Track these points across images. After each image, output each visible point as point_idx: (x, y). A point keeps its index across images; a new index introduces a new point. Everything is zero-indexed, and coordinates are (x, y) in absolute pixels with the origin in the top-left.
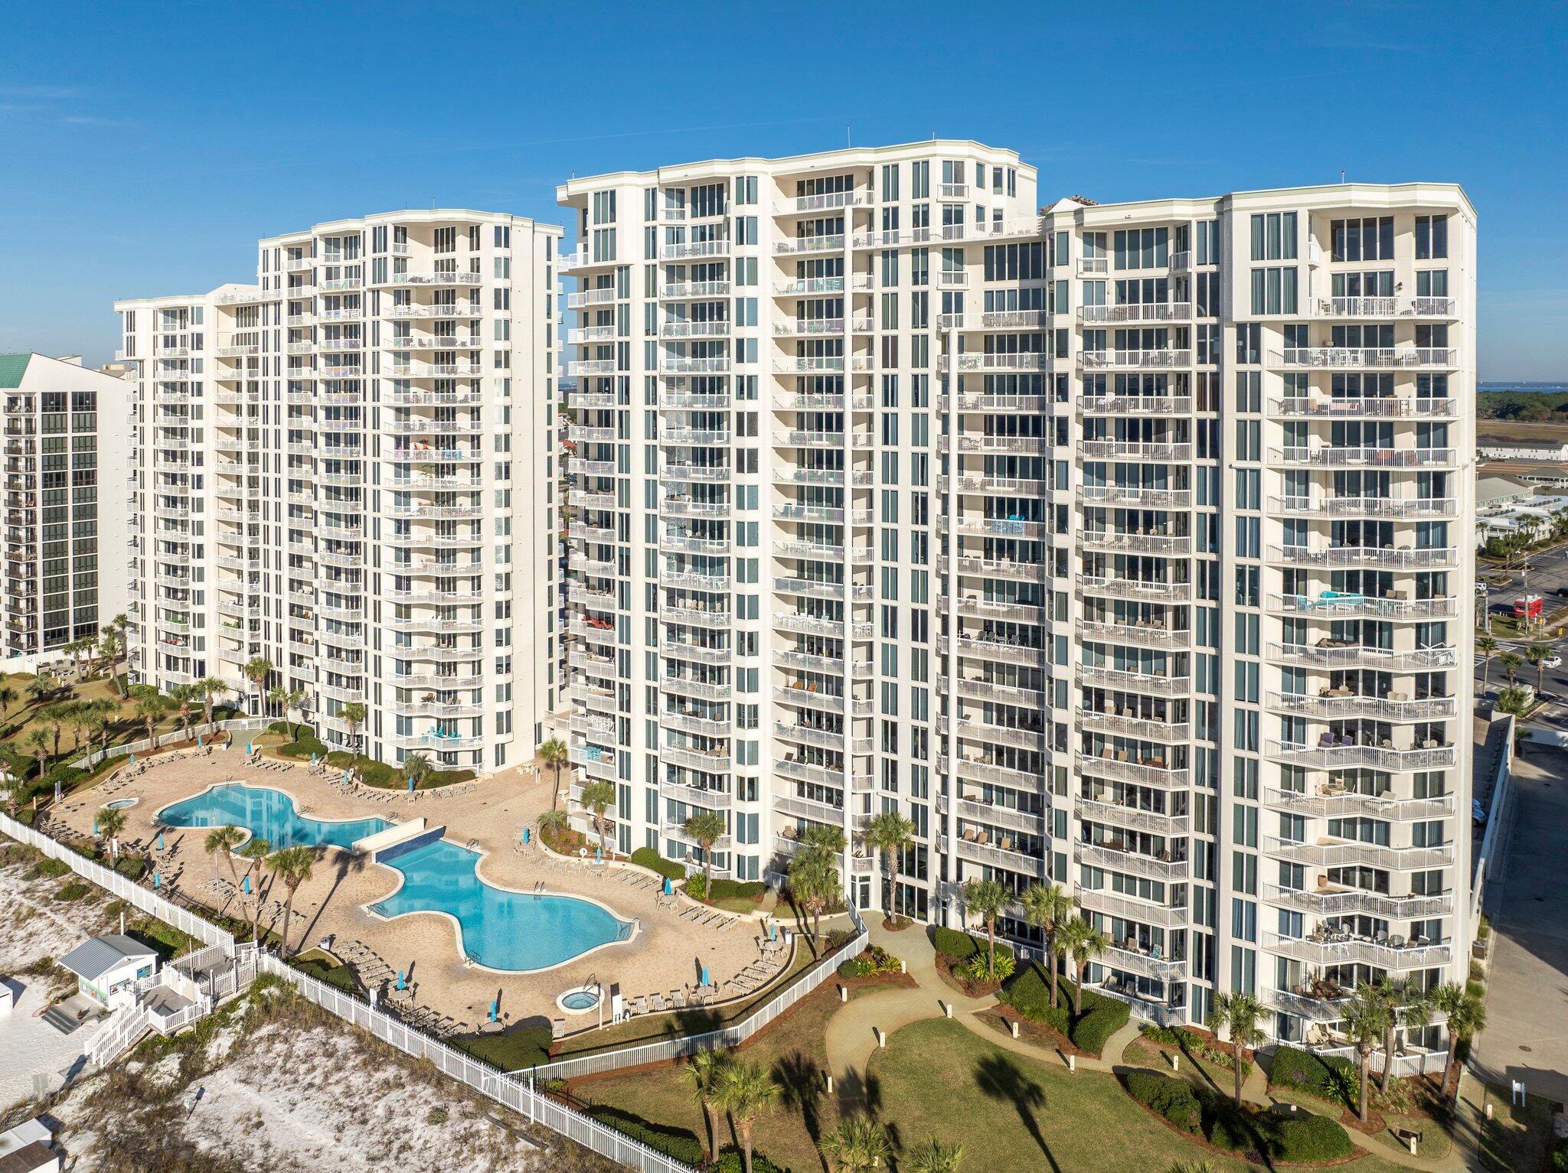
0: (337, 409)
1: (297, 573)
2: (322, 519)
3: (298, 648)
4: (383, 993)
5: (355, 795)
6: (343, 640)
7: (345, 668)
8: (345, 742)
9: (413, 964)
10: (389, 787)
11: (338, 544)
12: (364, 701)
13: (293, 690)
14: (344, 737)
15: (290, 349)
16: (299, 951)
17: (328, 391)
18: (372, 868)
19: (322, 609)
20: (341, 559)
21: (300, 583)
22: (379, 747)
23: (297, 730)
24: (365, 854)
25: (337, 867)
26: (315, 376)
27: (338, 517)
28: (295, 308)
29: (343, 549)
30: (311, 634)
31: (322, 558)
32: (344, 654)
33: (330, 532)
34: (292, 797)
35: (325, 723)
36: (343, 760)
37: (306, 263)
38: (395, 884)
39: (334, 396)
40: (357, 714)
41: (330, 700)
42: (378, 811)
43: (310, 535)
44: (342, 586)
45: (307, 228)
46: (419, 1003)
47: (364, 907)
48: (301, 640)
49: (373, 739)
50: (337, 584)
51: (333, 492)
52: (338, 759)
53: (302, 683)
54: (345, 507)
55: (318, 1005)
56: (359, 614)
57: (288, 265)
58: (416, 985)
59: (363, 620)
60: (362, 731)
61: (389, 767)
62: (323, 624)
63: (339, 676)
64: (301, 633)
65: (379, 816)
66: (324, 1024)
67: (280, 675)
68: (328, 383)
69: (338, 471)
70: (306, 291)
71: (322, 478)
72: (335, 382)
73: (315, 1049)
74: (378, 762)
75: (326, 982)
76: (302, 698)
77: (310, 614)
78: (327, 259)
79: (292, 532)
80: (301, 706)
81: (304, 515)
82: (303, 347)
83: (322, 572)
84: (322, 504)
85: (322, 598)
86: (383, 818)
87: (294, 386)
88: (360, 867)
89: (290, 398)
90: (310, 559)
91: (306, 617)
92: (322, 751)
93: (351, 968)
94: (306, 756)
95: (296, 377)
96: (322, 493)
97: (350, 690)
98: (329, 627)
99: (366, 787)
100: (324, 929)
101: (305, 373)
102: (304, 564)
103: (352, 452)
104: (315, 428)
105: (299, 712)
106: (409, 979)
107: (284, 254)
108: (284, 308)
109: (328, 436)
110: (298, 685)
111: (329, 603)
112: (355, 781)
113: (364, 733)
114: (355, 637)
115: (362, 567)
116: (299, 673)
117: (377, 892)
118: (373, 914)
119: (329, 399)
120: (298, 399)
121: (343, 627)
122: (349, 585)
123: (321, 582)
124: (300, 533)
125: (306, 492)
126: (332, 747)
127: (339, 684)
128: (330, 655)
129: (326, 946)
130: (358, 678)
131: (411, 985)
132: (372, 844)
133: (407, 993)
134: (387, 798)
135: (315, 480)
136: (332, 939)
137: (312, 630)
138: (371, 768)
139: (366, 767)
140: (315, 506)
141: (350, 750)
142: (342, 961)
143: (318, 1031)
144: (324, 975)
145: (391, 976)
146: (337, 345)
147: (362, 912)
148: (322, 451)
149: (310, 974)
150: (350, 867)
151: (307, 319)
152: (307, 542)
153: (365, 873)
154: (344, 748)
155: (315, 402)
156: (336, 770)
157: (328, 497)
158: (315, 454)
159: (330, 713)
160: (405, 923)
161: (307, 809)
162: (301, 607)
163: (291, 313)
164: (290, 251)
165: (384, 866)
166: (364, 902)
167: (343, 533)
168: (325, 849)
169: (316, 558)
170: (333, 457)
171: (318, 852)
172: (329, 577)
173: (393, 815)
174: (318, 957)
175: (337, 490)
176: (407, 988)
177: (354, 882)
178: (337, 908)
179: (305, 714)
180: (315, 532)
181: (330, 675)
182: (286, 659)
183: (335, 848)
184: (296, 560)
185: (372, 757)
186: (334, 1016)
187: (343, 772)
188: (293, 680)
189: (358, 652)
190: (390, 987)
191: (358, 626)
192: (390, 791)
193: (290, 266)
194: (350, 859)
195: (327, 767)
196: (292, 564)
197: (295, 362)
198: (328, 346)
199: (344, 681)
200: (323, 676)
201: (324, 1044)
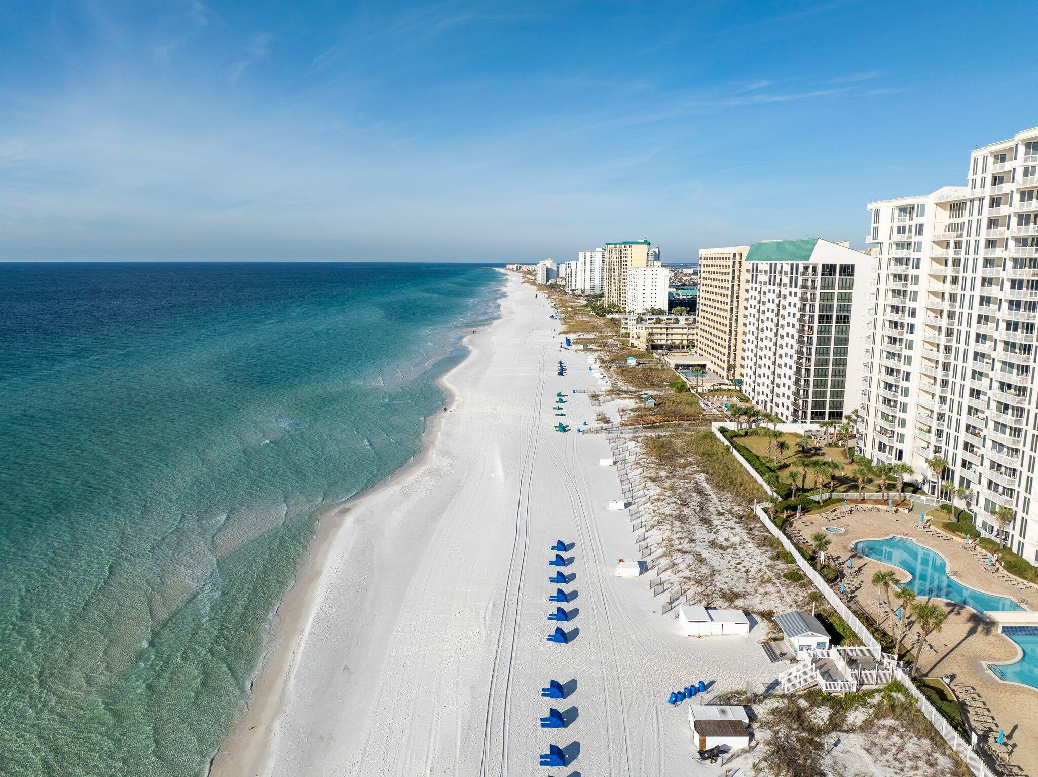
0: (1021, 282)
1: (974, 403)
2: (998, 366)
3: (968, 456)
4: (984, 738)
5: (995, 575)
6: (1004, 459)
7: (1003, 480)
8: (995, 533)
9: (1016, 727)
10: (1025, 578)
11: (1009, 386)
12: (1013, 507)
13: (961, 484)
14: (995, 529)
15: (988, 234)
16: (926, 675)
17: (1015, 267)
18: (997, 636)
19: (989, 432)
20: (1009, 398)
21: (977, 410)
22: (1021, 546)
23: (960, 514)
24: (993, 623)
25: (970, 625)
26: (1005, 255)
27: (1011, 366)
28: (995, 202)
29: (1012, 391)
30: (979, 448)
31: (995, 395)
32: (1003, 469)
33: (1003, 376)
34: (947, 561)
35: (982, 517)
36: (990, 546)
37: (1008, 166)
38: (1014, 655)
39: (1019, 270)
40: (1007, 516)
41: (987, 501)
42: (1011, 594)
43: (987, 376)
44: (1008, 419)
45: (1011, 137)
46: (1014, 760)
47: (984, 664)
48: (972, 451)
49: (1017, 538)
50: (1005, 416)
51: (1010, 346)
52: (987, 543)
53: (968, 482)
54: (1018, 359)
55: (931, 723)
56: (1019, 442)
57: (994, 168)
58: (1014, 746)
59: (1021, 447)
60: (1009, 529)
61: (1028, 563)
62: (989, 444)
63: (997, 485)
64: (972, 446)
65: (1011, 598)
66: (932, 739)
67: (953, 472)
68: (1015, 261)
69: (1015, 329)
70: (1006, 188)
71: (1002, 334)
72: (1022, 260)
73: (920, 754)
74: (1019, 557)
75: (939, 710)
76: (967, 492)
77: (982, 434)
78: (1026, 160)
79: (974, 372)
80: (966, 498)
81: (986, 360)
82: (997, 233)
83: (994, 405)
84: (1000, 354)
85: (991, 424)
86: (1015, 601)
87: (988, 262)
88: (988, 632)
89: (984, 272)
90: (985, 394)
91: (977, 435)
92: (976, 535)
93: (962, 707)
94: (963, 535)
95: (990, 256)
96: (1000, 346)
97: (1005, 497)
98: (993, 447)
99: (1005, 572)
100: (948, 667)
101: (998, 253)
102: (981, 396)
103: (1029, 316)
104: (1000, 295)
105: (964, 502)
106: (1009, 737)
107: (991, 160)
108: (987, 202)
109: (1011, 302)
110: (965, 483)
111: (996, 429)
112: (998, 565)
113: (1011, 532)
114: (1014, 459)
115: (1026, 406)
116: (967, 474)
117: (998, 656)
118: (990, 672)
119: (1015, 273)
120: (990, 273)
121: (1005, 449)
122: (1014, 418)
123: (992, 413)
124: (981, 374)
125: (989, 344)
126: (984, 534)
127: (996, 490)
128: (992, 467)
129: (947, 681)
130: (1012, 490)
131: (1011, 742)
132: (1003, 618)
133: (1004, 749)
134: (1021, 586)
135: (996, 335)
136: (953, 677)
137: (981, 445)
138: (1012, 559)
139: (1008, 557)
140: (994, 355)
141: (998, 540)
142: (958, 698)
143: (926, 742)
144: (940, 703)
145: (994, 728)
146: (1027, 230)
147: (981, 666)
148: (1005, 314)
149: (929, 699)
150: (980, 629)
151: (1004, 210)
152: (985, 381)
153: (990, 637)
154: (993, 538)
155: (1003, 275)
156: (984, 551)
157: (1005, 350)
158: (998, 315)
159: (986, 509)
160: (1016, 691)
161: (956, 573)
162: (975, 428)
163: (992, 206)
164: (996, 157)
165: (1007, 638)
166: (984, 660)
167: (1014, 378)
168: (963, 608)
169: (990, 393)
170: (1012, 318)
171: (956, 607)
172: (998, 410)
173: (1023, 601)
174: (939, 686)
175: (1013, 345)
176: (1006, 744)
177: (979, 641)
178: (962, 655)
179: (968, 504)
180: (992, 374)
181: (990, 482)
182: (959, 462)
183: (970, 609)
184: (975, 393)
185: (1015, 550)
186: (941, 737)
187: (989, 555)
188: (962, 478)
189: (1014, 470)
190: (992, 735)
191: (1017, 450)
192: (1025, 582)
193: (995, 169)
194: (980, 623)
195: (977, 547)
196: (971, 395)
197: (991, 244)
198: (1019, 231)
199: (1000, 489)
200: (985, 482)
201: (929, 755)
